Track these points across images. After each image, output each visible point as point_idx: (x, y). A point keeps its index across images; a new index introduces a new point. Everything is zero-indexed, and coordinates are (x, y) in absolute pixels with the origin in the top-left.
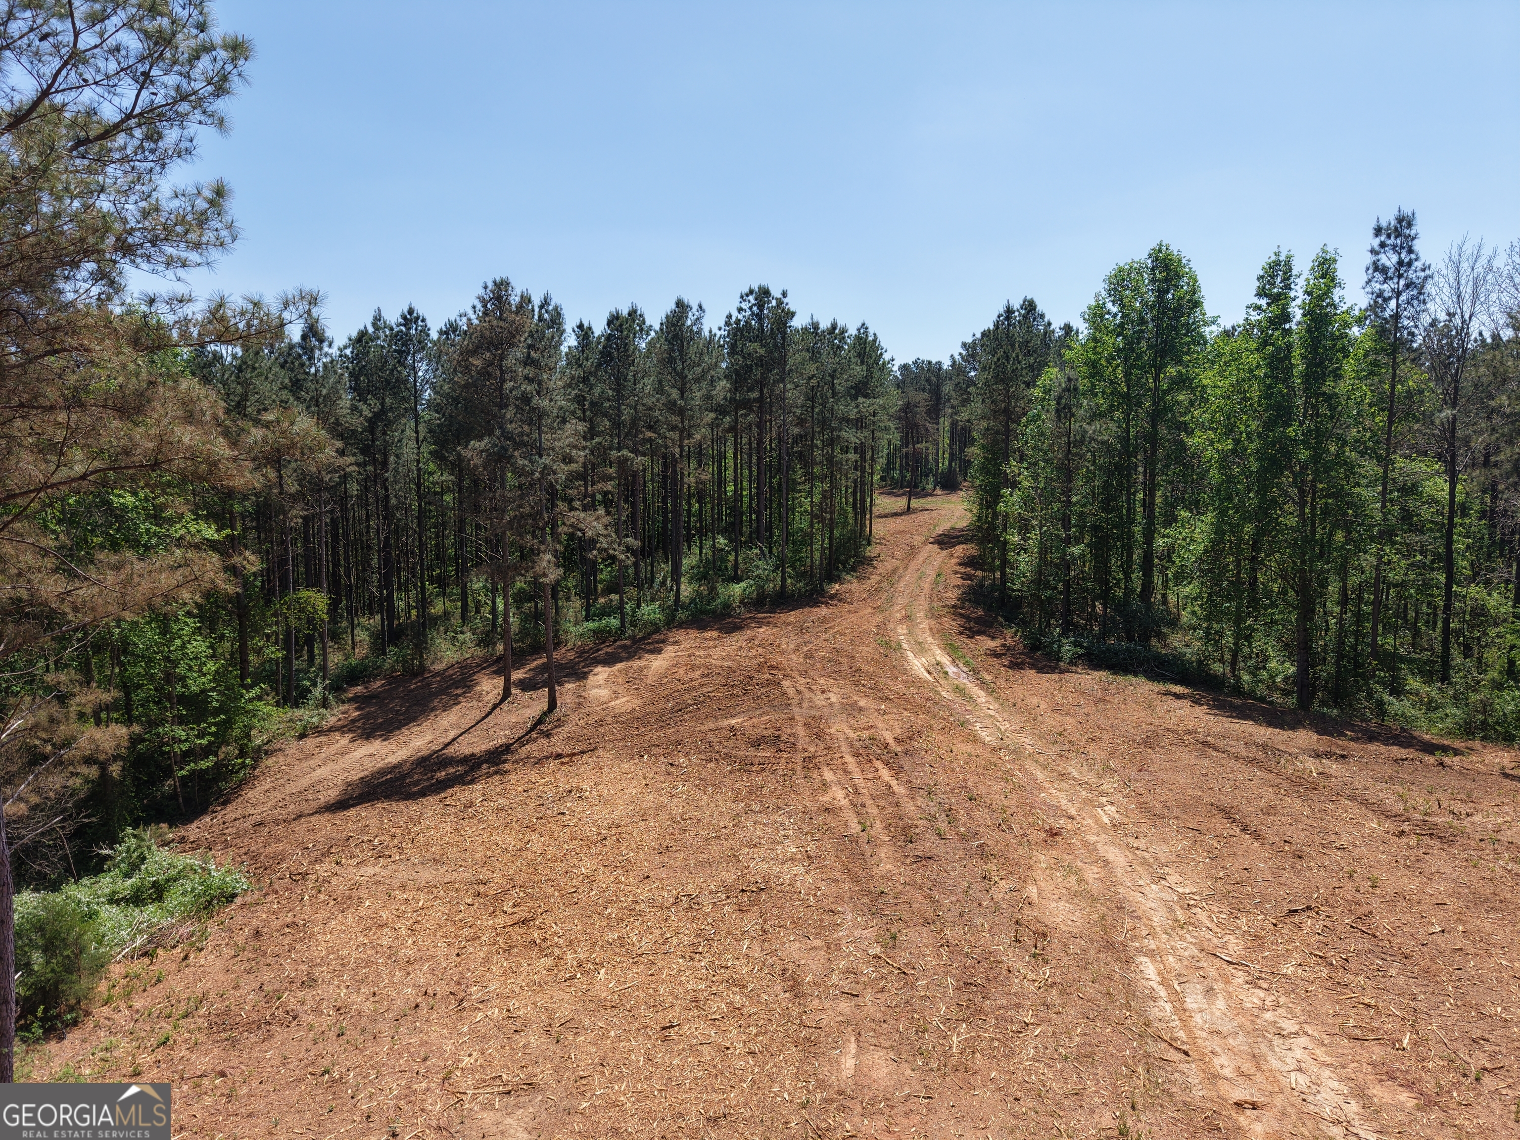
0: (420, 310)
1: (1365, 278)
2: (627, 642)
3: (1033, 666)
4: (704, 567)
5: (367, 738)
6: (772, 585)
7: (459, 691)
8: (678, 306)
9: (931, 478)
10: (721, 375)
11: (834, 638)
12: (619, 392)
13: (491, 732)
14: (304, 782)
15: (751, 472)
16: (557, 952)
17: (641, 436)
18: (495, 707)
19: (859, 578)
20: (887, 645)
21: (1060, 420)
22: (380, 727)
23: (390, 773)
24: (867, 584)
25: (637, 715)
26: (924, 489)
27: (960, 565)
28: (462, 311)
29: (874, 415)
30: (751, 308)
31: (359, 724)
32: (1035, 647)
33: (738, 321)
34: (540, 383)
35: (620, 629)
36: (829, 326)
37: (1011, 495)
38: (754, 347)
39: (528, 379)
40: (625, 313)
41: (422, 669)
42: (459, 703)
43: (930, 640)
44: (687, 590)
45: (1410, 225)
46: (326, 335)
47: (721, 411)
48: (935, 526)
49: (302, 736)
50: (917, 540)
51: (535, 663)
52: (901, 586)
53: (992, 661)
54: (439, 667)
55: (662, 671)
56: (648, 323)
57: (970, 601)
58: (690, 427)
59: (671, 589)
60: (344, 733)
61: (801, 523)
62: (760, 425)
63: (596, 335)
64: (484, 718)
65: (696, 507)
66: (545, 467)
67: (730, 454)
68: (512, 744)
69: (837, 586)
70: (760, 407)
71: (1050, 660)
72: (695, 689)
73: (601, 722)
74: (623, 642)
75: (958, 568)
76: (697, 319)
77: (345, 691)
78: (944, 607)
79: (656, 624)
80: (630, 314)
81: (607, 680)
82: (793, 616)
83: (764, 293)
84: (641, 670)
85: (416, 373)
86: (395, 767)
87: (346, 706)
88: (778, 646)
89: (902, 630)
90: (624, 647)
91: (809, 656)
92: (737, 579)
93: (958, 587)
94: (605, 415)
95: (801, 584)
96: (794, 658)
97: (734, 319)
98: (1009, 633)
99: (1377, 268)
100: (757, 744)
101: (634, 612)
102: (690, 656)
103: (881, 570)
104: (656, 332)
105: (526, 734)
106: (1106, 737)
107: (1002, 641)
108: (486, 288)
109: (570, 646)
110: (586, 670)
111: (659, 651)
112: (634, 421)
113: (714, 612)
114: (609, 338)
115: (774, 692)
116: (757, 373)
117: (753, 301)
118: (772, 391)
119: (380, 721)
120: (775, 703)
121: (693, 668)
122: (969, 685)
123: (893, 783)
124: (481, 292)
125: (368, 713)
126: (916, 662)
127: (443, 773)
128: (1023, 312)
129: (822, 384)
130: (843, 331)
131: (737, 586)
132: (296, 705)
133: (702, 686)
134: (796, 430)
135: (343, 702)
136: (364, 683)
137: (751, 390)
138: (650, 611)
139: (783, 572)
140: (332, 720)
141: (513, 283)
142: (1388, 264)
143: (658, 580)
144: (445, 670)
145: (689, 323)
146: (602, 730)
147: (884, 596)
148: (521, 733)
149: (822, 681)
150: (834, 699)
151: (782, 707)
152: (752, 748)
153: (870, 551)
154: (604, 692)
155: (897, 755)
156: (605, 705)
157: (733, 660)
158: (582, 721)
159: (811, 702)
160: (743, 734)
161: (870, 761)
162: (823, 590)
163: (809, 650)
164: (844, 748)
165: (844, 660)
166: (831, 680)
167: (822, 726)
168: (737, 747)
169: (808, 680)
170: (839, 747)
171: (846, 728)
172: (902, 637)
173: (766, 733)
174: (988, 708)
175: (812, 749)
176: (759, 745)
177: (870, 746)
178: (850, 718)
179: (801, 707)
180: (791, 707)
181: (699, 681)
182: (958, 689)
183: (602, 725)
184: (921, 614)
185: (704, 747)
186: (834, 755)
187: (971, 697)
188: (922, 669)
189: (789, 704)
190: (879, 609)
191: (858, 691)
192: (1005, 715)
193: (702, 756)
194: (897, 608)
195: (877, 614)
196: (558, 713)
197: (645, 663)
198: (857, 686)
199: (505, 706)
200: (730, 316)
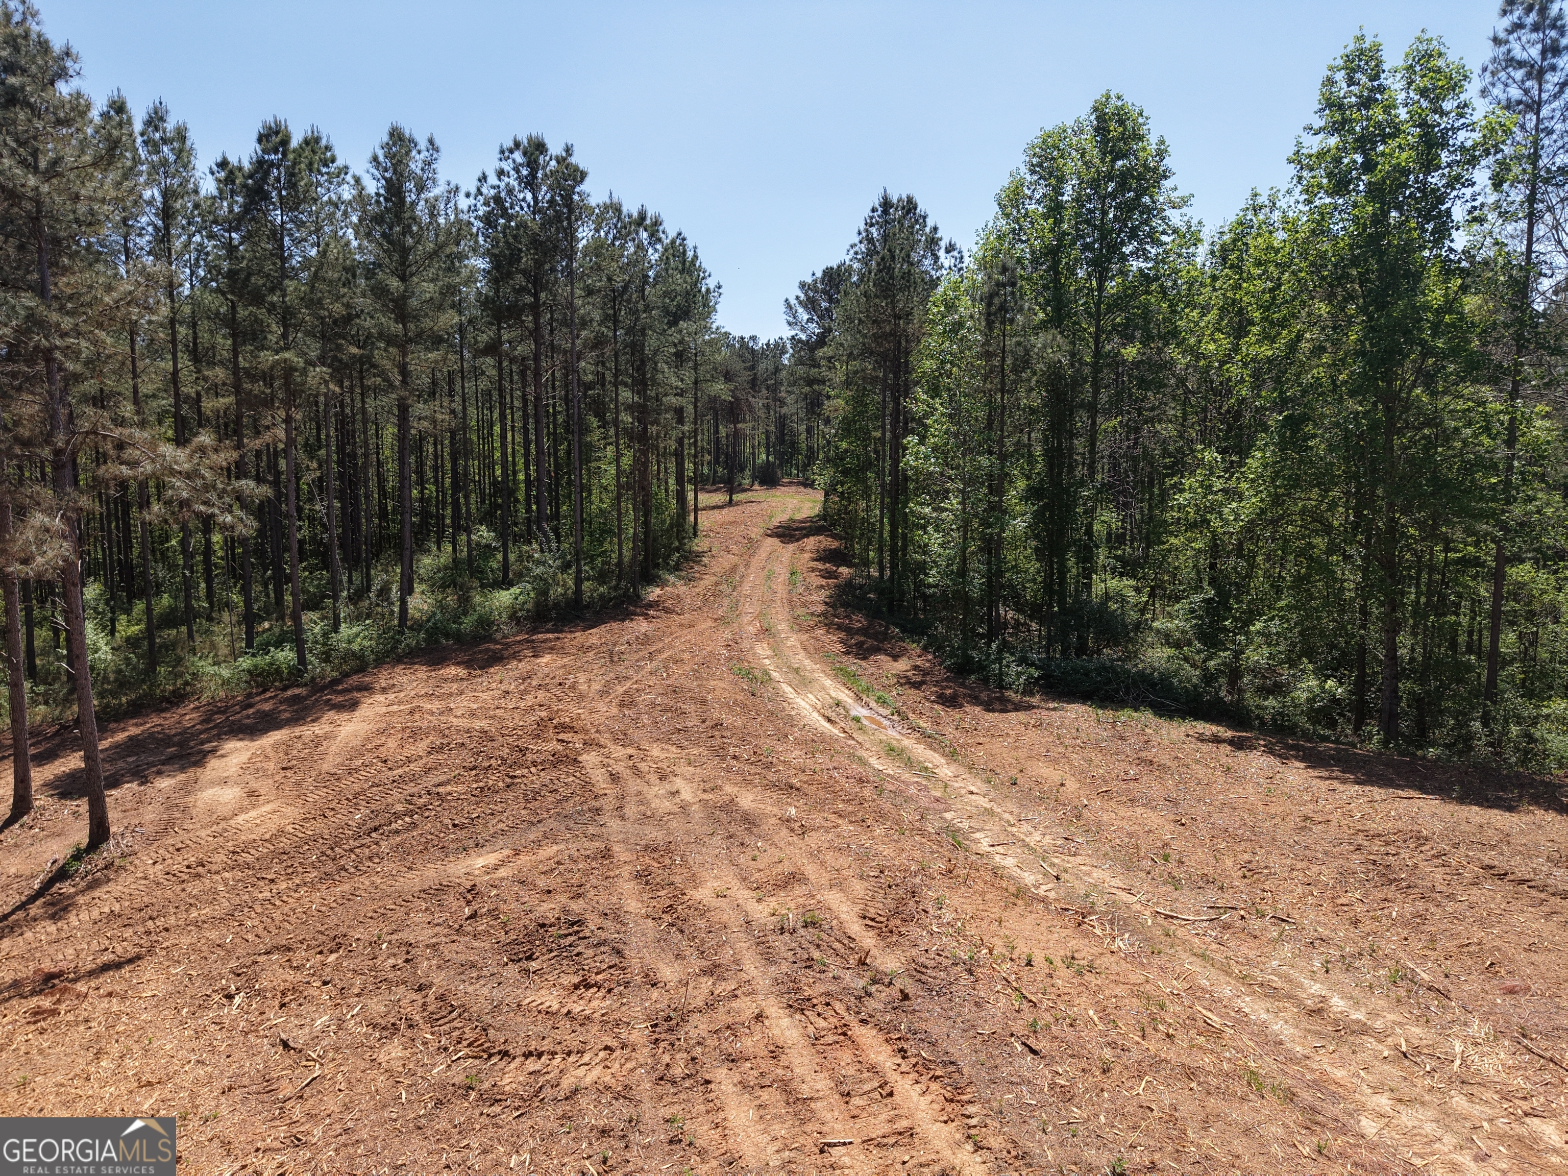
2: (303, 692)
3: (976, 700)
4: (457, 569)
6: (558, 591)
8: (392, 139)
9: (748, 473)
11: (666, 668)
19: (687, 580)
20: (749, 675)
21: (991, 330)
24: (700, 587)
25: (284, 843)
26: (741, 483)
27: (816, 560)
30: (516, 169)
33: (496, 191)
35: (295, 668)
43: (809, 665)
44: (422, 602)
48: (771, 517)
50: (755, 532)
52: (746, 588)
53: (913, 695)
55: (356, 742)
56: (342, 164)
57: (845, 605)
58: (418, 335)
61: (600, 502)
69: (658, 591)
70: (534, 319)
72: (414, 779)
73: (198, 869)
74: (297, 691)
75: (815, 564)
76: (427, 162)
78: (812, 614)
79: (360, 657)
80: (305, 140)
81: (243, 768)
82: (595, 636)
83: (537, 149)
84: (317, 742)
88: (573, 687)
89: (762, 650)
90: (296, 699)
91: (627, 702)
92: (505, 583)
93: (822, 587)
95: (605, 588)
96: (602, 707)
97: (490, 183)
98: (915, 648)
101: (327, 637)
102: (411, 713)
103: (715, 569)
105: (25, 904)
107: (912, 663)
110: (207, 747)
111: (353, 706)
113: (464, 633)
115: (566, 778)
116: (529, 265)
117: (520, 160)
120: (569, 807)
121: (415, 734)
122: (907, 742)
126: (801, 703)
131: (504, 593)
133: (428, 771)
138: (356, 636)
139: (579, 571)
146: (194, 887)
147: (726, 602)
148: (13, 903)
149: (656, 751)
150: (687, 794)
151: (583, 819)
152: (512, 971)
153: (700, 544)
154: (229, 795)
155: (905, 997)
156: (223, 824)
157: (492, 717)
158: (159, 867)
159: (641, 802)
160: (494, 913)
161: (844, 1031)
162: (638, 596)
163: (626, 692)
164: (752, 967)
165: (690, 708)
166: (674, 749)
167: (677, 879)
168: (473, 966)
169: (630, 751)
170: (737, 962)
171: (735, 884)
172: (767, 662)
173: (548, 909)
174: (972, 793)
175: (668, 972)
176: (530, 958)
177: (816, 954)
178: (736, 850)
179: (623, 818)
180: (602, 819)
181: (424, 761)
182: (892, 752)
183: (198, 875)
184: (783, 626)
185: (391, 961)
186: (735, 1004)
187: (926, 768)
188: (815, 715)
189: (597, 811)
190: (720, 621)
191: (728, 770)
192: (1011, 806)
193: (377, 1006)
194: (746, 619)
195: (722, 628)
196: (110, 850)
197: (328, 728)
198: (723, 759)
199: (11, 834)
200: (483, 178)
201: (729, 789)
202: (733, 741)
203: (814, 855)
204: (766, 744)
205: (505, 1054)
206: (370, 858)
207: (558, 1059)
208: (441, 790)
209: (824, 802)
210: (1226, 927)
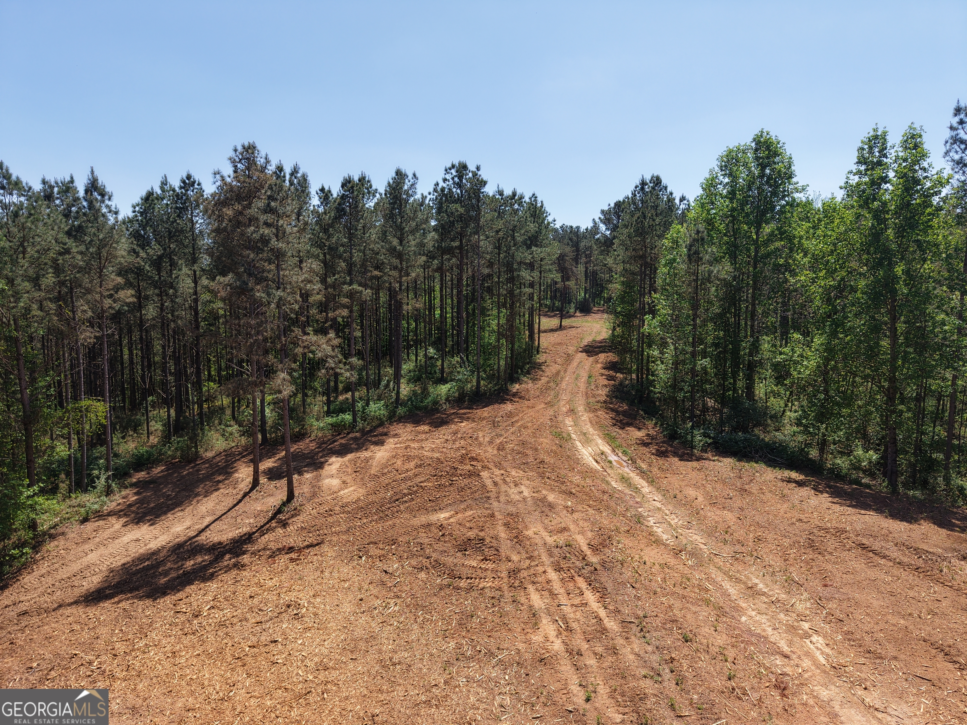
0: (196, 176)
2: (358, 435)
4: (419, 371)
5: (137, 523)
6: (469, 386)
7: (220, 478)
8: (397, 175)
9: (573, 305)
10: (431, 229)
11: (519, 431)
12: (350, 239)
13: (239, 520)
14: (75, 567)
15: (452, 300)
17: (369, 274)
18: (245, 495)
19: (534, 380)
20: (560, 436)
21: (691, 263)
22: (150, 512)
23: (148, 559)
24: (540, 384)
25: (361, 504)
26: (568, 312)
27: (604, 369)
28: (216, 170)
29: (541, 260)
30: (453, 179)
31: (133, 509)
32: (672, 436)
33: (443, 189)
35: (352, 423)
36: (511, 193)
37: (653, 320)
38: (456, 208)
39: (267, 224)
40: (356, 178)
41: (197, 456)
42: (219, 489)
43: (591, 431)
44: (405, 389)
46: (107, 190)
47: (431, 256)
48: (582, 339)
49: (85, 520)
50: (571, 350)
51: (283, 453)
52: (564, 385)
53: (643, 450)
54: (209, 454)
55: (384, 461)
56: (374, 187)
57: (616, 397)
58: (407, 267)
59: (394, 390)
60: (120, 517)
61: (490, 338)
62: (460, 267)
63: (334, 195)
64: (235, 505)
65: (413, 325)
66: (280, 299)
67: (437, 288)
68: (254, 533)
69: (517, 386)
70: (459, 253)
71: (685, 448)
72: (410, 479)
73: (330, 512)
74: (354, 435)
75: (603, 371)
76: (412, 185)
77: (130, 477)
78: (598, 402)
79: (381, 419)
80: (360, 180)
81: (339, 470)
82: (486, 412)
83: (462, 168)
84: (367, 460)
85: (193, 225)
86: (154, 553)
87: (127, 491)
88: (476, 439)
89: (569, 421)
90: (355, 439)
91: (501, 448)
92: (443, 381)
93: (606, 386)
94: (341, 257)
95: (491, 385)
96: (490, 450)
97: (440, 186)
98: (650, 424)
99: (955, 140)
100: (463, 548)
101: (364, 409)
102: (406, 448)
103: (548, 373)
104: (381, 194)
105: (267, 523)
107: (647, 432)
108: (236, 150)
109: (313, 437)
110: (322, 460)
111: (383, 443)
112: (363, 262)
113: (426, 407)
114: (343, 197)
115: (475, 482)
116: (458, 226)
117: (454, 174)
118: (469, 241)
119: (152, 505)
120: (477, 495)
121: (409, 458)
122: (632, 475)
123: (602, 613)
124: (232, 154)
125: (145, 497)
126: (584, 451)
127: (192, 562)
128: (652, 184)
129: (506, 236)
130: (521, 197)
131: (443, 387)
132: (86, 491)
133: (416, 476)
134: (487, 271)
135: (126, 487)
136: (148, 469)
137: (453, 240)
138: (376, 408)
139: (478, 376)
140: (112, 505)
141: (259, 146)
143: (384, 382)
144: (214, 457)
145: (406, 187)
146: (330, 519)
147: (552, 393)
148: (263, 521)
149: (513, 473)
150: (526, 493)
151: (483, 501)
152: (459, 554)
153: (539, 359)
154: (335, 482)
155: (596, 570)
156: (335, 495)
157: (442, 452)
158: (314, 511)
159: (507, 496)
160: (451, 535)
161: (572, 578)
162: (507, 390)
163: (501, 443)
164: (545, 558)
165: (530, 452)
166: (521, 472)
167: (520, 527)
168: (445, 552)
169: (502, 472)
170: (539, 556)
171: (542, 530)
172: (570, 428)
173: (471, 534)
174: (654, 500)
175: (515, 558)
176: (465, 550)
177: (568, 555)
178: (544, 518)
179: (499, 502)
180: (491, 502)
181: (413, 471)
182: (624, 479)
183: (331, 515)
184: (581, 408)
185: (416, 549)
186: (537, 568)
187: (637, 488)
188: (591, 458)
189: (489, 498)
190: (549, 404)
191: (545, 483)
192: (670, 507)
193: (414, 562)
194: (562, 403)
195: (549, 408)
196: (295, 503)
197: (370, 454)
198: (543, 478)
199: (253, 494)
200: (437, 184)
201: (544, 492)
202: (549, 470)
203: (575, 522)
204: (563, 472)
205: (460, 577)
206: (397, 512)
207: (477, 580)
208: (422, 484)
209: (584, 501)
210: (737, 559)
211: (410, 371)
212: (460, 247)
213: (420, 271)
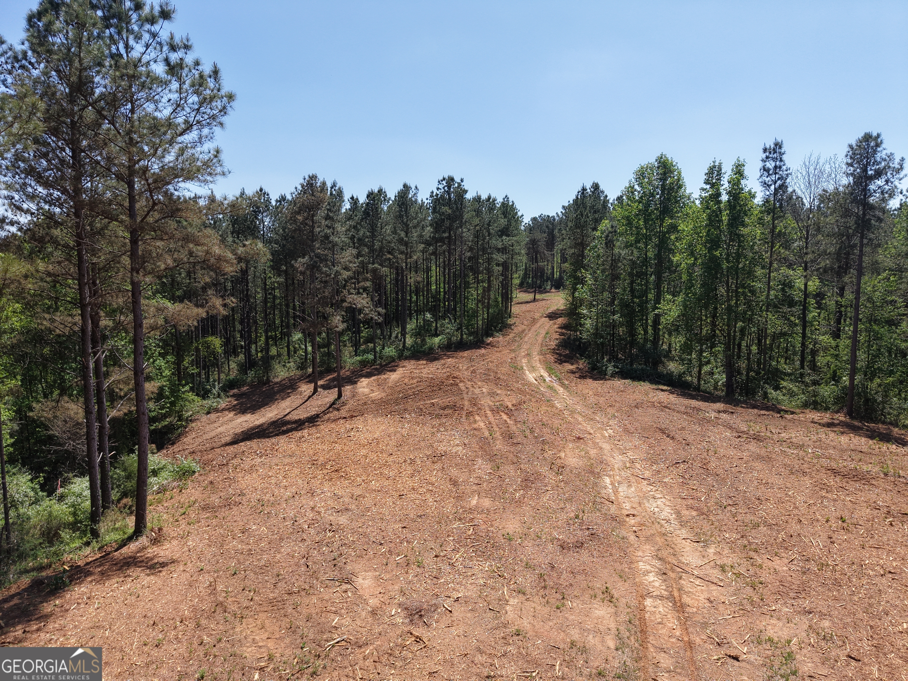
0: (266, 189)
1: (759, 174)
2: (378, 367)
3: (591, 377)
4: (419, 329)
5: (243, 414)
6: (455, 338)
7: (289, 391)
8: (404, 187)
9: (549, 283)
10: (428, 224)
11: (488, 364)
12: (373, 233)
13: (308, 409)
14: (213, 434)
15: (445, 278)
16: (352, 478)
17: (384, 257)
18: (309, 397)
19: (503, 335)
20: (516, 368)
21: (607, 248)
22: (249, 408)
23: (257, 429)
24: (508, 338)
25: (384, 400)
26: (545, 289)
27: (559, 328)
29: (512, 246)
30: (444, 188)
31: (238, 407)
32: (593, 368)
33: (437, 195)
34: (334, 229)
35: (374, 360)
36: (487, 197)
37: (582, 288)
38: (446, 210)
39: (329, 227)
40: (376, 191)
41: (268, 381)
42: (290, 396)
43: (539, 365)
44: (409, 341)
45: (780, 147)
47: (428, 243)
48: (548, 308)
49: (208, 413)
50: (537, 315)
51: (329, 377)
52: (526, 339)
53: (572, 376)
54: (276, 380)
55: (396, 380)
56: (388, 196)
57: (562, 346)
58: (411, 252)
59: (401, 340)
60: (230, 411)
61: (471, 305)
62: (450, 251)
63: (361, 203)
64: (304, 403)
65: (414, 298)
66: (337, 272)
67: (434, 268)
68: (320, 414)
69: (491, 339)
70: (449, 242)
71: (600, 375)
72: (413, 388)
73: (365, 404)
74: (375, 367)
75: (558, 330)
76: (415, 194)
77: (228, 392)
78: (548, 349)
79: (393, 357)
80: (379, 192)
81: (367, 385)
82: (466, 354)
83: (451, 180)
84: (385, 379)
85: (263, 223)
86: (259, 426)
87: (230, 399)
88: (458, 368)
89: (524, 361)
90: (376, 369)
91: (473, 372)
92: (437, 335)
93: (557, 339)
94: (366, 245)
95: (472, 338)
96: (466, 373)
97: (435, 194)
98: (581, 362)
99: (765, 169)
100: (444, 409)
101: (381, 351)
102: (411, 373)
103: (516, 331)
104: (393, 201)
105: (327, 409)
106: (617, 405)
107: (577, 366)
108: (305, 179)
109: (347, 368)
110: (356, 380)
111: (395, 371)
112: (381, 248)
113: (424, 352)
114: (367, 204)
115: (455, 388)
116: (447, 223)
117: (445, 184)
118: (456, 233)
119: (249, 405)
120: (455, 393)
121: (412, 378)
122: (556, 385)
123: (508, 420)
124: (302, 181)
125: (242, 402)
126: (530, 375)
127: (286, 427)
128: (592, 190)
129: (483, 229)
130: (494, 200)
131: (436, 338)
132: (204, 397)
133: (417, 386)
134: (469, 254)
135: (228, 397)
136: (238, 388)
137: (444, 232)
138: (390, 351)
139: (462, 331)
140: (224, 406)
141: (318, 177)
142: (770, 167)
143: (394, 335)
144: (281, 381)
145: (410, 196)
146: (366, 407)
147: (517, 344)
148: (324, 409)
149: (479, 383)
150: (484, 391)
151: (458, 394)
153: (510, 321)
154: (366, 390)
155: (512, 411)
156: (367, 396)
157: (434, 374)
158: (355, 403)
159: (473, 392)
160: (438, 405)
161: (498, 413)
162: (483, 341)
163: (474, 369)
164: (487, 408)
165: (492, 374)
166: (484, 383)
167: (477, 401)
168: (434, 410)
169: (472, 383)
170: (484, 408)
171: (489, 401)
172: (524, 364)
173: (449, 404)
174: (563, 395)
175: (471, 409)
177: (500, 407)
178: (492, 398)
179: (468, 394)
181: (416, 384)
182: (550, 387)
184: (535, 353)
186: (481, 411)
187: (555, 391)
188: (533, 378)
189: (462, 393)
190: (513, 350)
191: (497, 387)
192: (571, 397)
194: (523, 350)
195: (512, 353)
196: (343, 399)
197: (387, 376)
198: (497, 385)
199: (315, 397)
200: (432, 192)
201: (496, 390)
202: (502, 382)
203: (509, 398)
204: (511, 383)
209: (518, 393)
211: (412, 330)
212: (449, 237)
213: (419, 254)
